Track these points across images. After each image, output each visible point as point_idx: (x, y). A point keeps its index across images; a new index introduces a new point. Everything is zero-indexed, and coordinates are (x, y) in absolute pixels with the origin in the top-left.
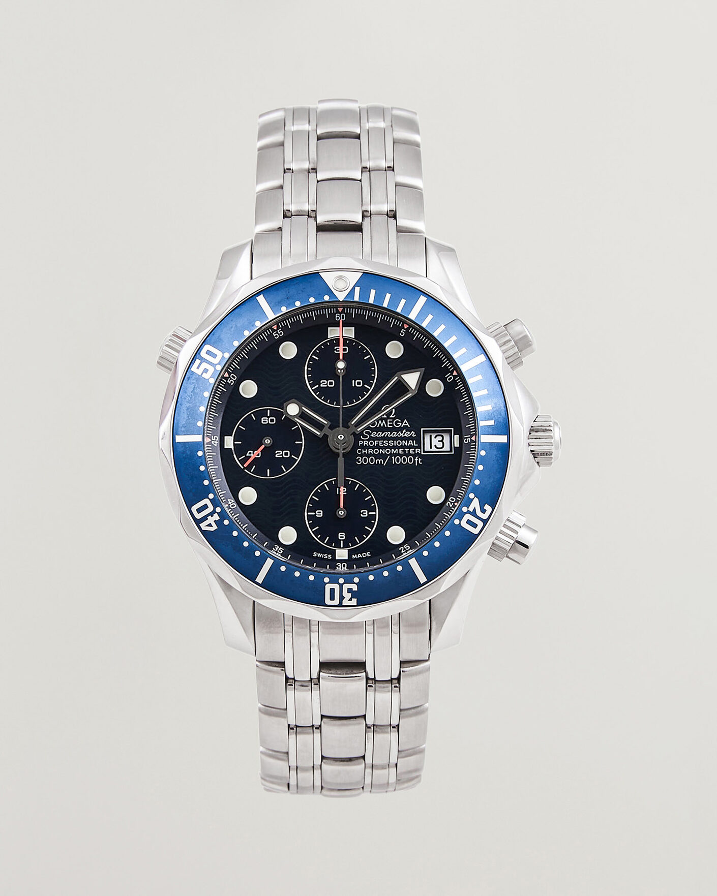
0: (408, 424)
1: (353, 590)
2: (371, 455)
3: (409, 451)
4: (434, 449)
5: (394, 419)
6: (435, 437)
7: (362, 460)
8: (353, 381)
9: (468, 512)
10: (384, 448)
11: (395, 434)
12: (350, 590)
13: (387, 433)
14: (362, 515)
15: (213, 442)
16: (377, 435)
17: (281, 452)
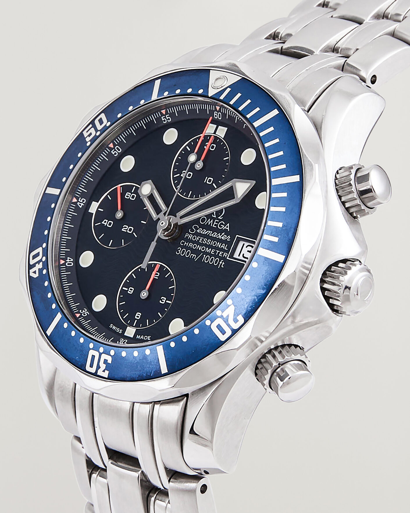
0: (228, 228)
1: (108, 362)
2: (190, 248)
3: (219, 253)
4: (241, 257)
5: (220, 220)
6: (247, 247)
7: (181, 251)
8: (207, 178)
9: (222, 317)
10: (202, 245)
11: (215, 235)
12: (105, 361)
13: (210, 232)
14: (160, 302)
15: (78, 203)
16: (201, 232)
17: (127, 227)
